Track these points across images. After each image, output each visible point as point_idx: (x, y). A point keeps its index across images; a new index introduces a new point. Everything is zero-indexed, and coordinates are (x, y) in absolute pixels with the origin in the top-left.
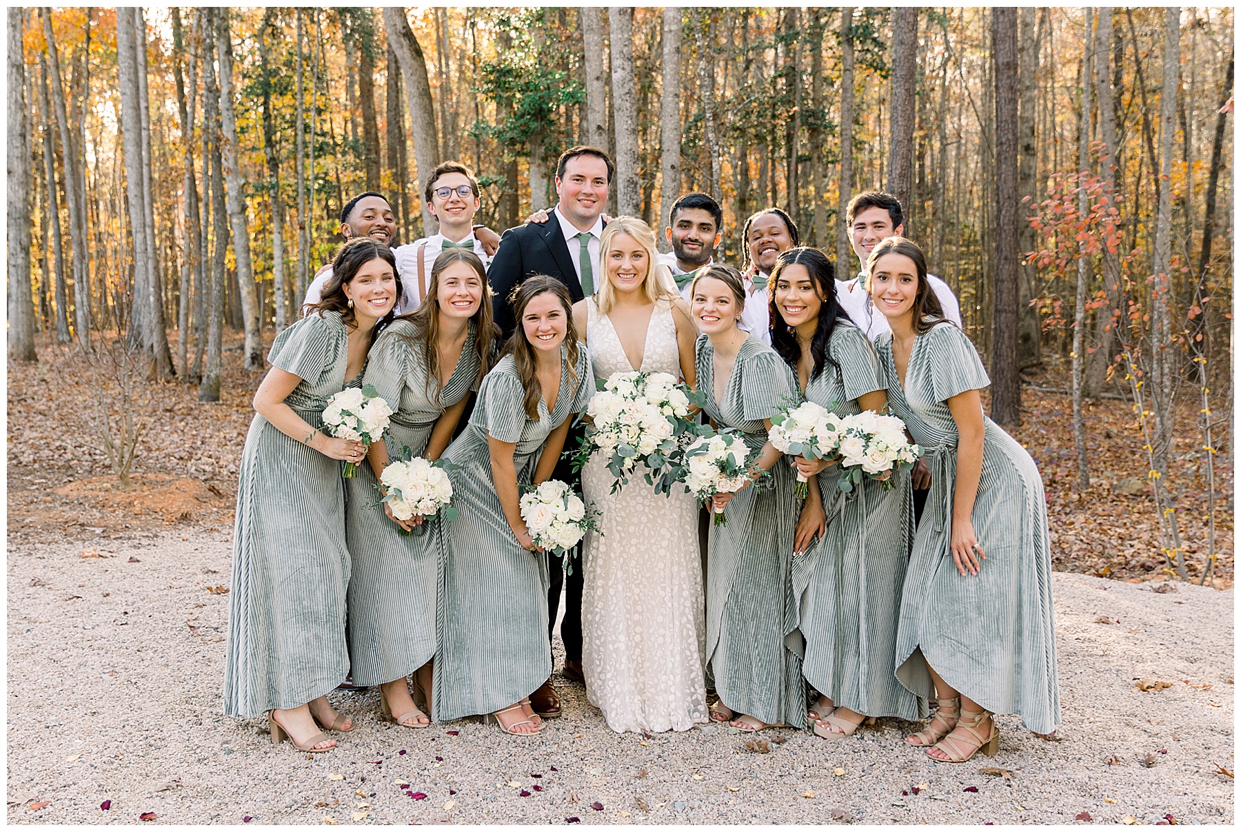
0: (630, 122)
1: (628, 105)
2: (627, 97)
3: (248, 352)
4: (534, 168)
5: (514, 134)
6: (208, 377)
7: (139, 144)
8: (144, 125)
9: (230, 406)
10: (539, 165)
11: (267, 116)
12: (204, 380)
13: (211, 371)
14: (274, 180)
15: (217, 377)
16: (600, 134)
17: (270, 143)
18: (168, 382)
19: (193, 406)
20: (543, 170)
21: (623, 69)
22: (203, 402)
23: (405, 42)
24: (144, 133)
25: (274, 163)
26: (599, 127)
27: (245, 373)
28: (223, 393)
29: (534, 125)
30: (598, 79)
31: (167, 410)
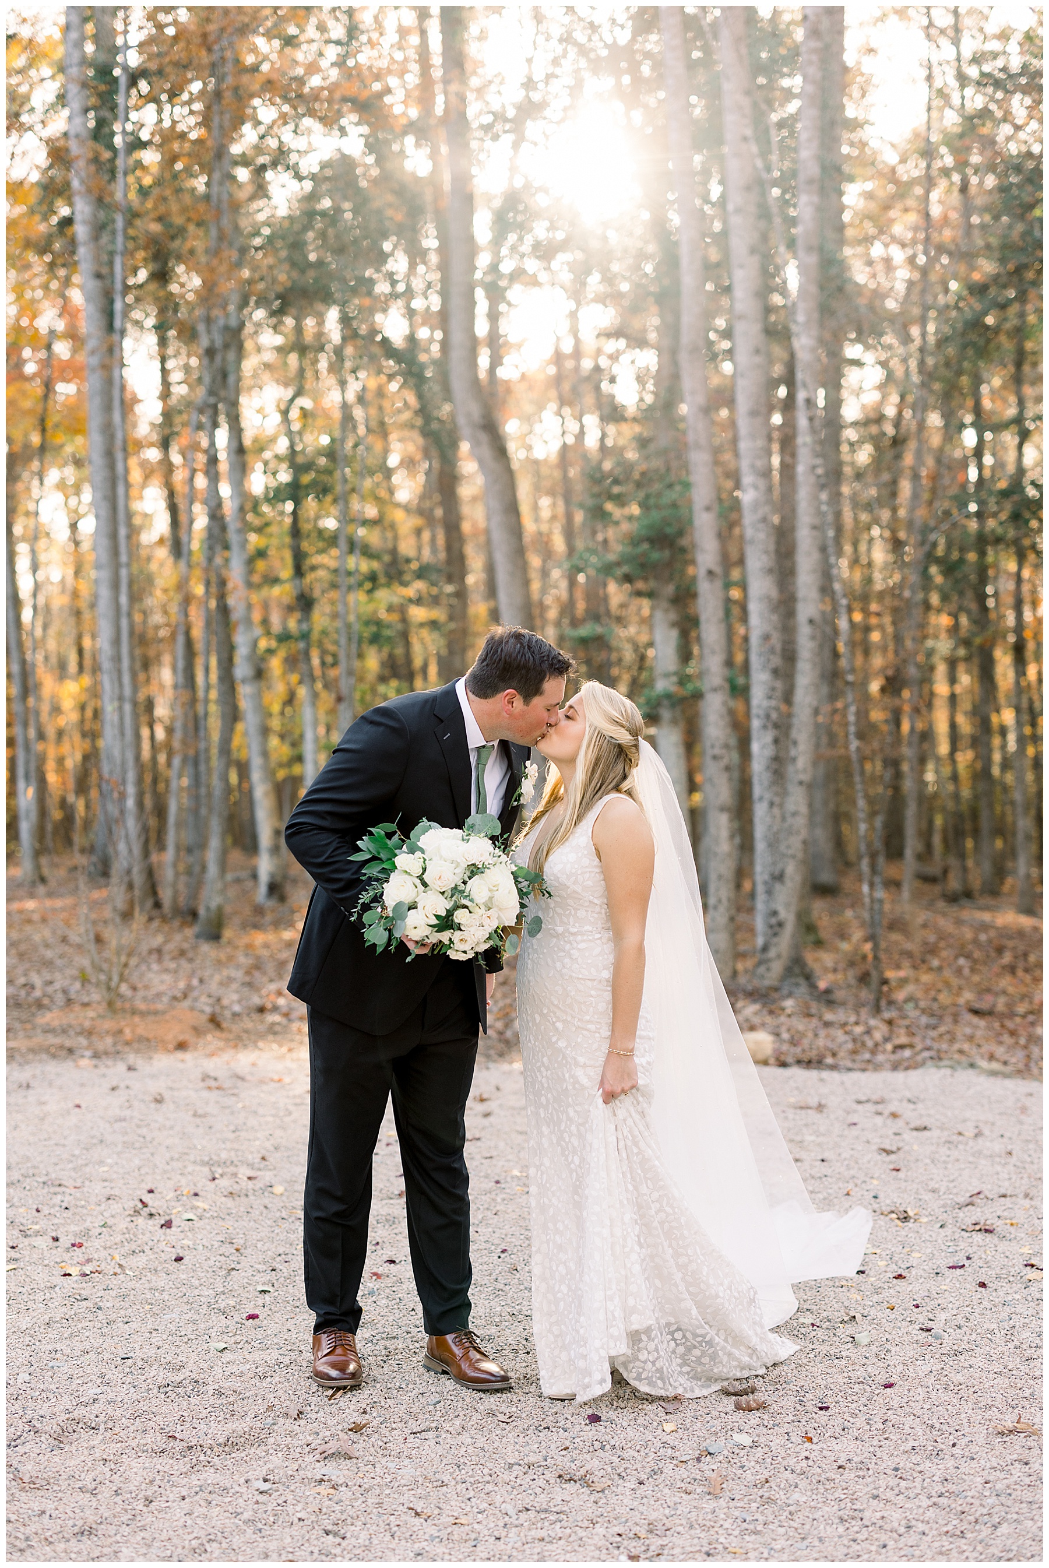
0: (764, 558)
1: (762, 536)
2: (761, 526)
3: (264, 877)
4: (659, 615)
5: (626, 569)
6: (208, 909)
7: (115, 586)
8: (124, 558)
9: (236, 948)
10: (666, 611)
11: (296, 532)
12: (202, 912)
13: (211, 899)
14: (305, 626)
15: (220, 909)
16: (712, 581)
17: (299, 571)
18: (151, 919)
19: (186, 946)
20: (673, 616)
21: (756, 487)
22: (201, 941)
23: (484, 437)
24: (124, 572)
25: (305, 603)
26: (710, 573)
27: (259, 910)
28: (227, 934)
29: (655, 555)
30: (708, 509)
31: (150, 952)
